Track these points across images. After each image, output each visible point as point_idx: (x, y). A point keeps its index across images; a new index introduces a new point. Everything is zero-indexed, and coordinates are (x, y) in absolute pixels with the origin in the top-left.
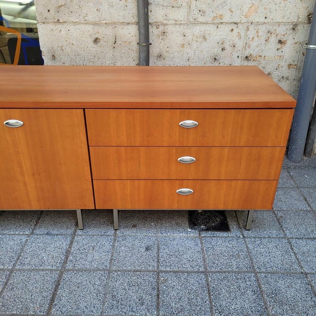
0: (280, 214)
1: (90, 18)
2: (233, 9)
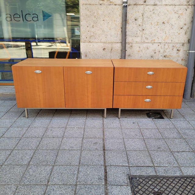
0: (183, 115)
1: (103, 41)
2: (159, 38)
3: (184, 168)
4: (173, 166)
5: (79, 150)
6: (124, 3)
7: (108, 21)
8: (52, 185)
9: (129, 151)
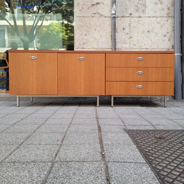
1: (95, 47)
2: (145, 44)
7: (99, 31)
8: (38, 132)
9: (124, 119)
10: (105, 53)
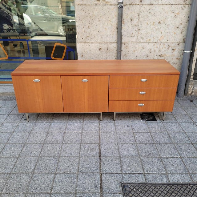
0: (175, 116)
2: (154, 37)
3: (171, 175)
4: (161, 174)
5: (78, 157)
6: (119, 3)
7: (104, 22)
8: (55, 193)
9: (122, 157)
10: (109, 76)
